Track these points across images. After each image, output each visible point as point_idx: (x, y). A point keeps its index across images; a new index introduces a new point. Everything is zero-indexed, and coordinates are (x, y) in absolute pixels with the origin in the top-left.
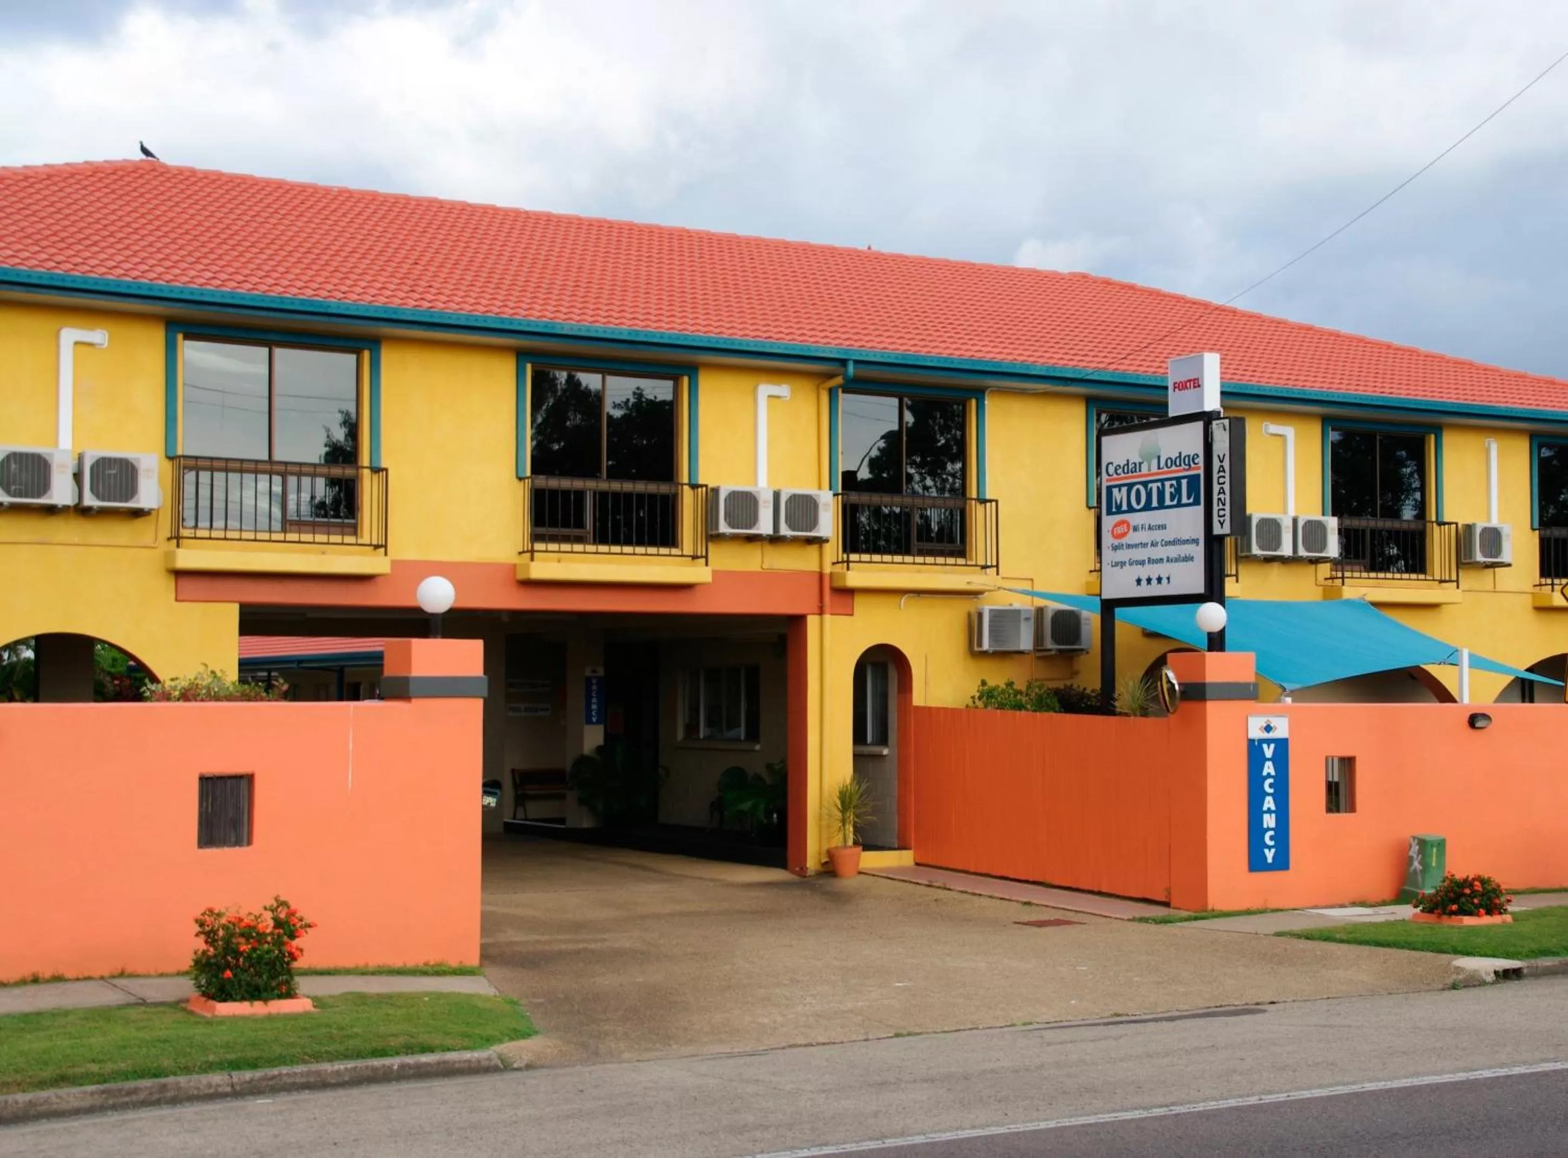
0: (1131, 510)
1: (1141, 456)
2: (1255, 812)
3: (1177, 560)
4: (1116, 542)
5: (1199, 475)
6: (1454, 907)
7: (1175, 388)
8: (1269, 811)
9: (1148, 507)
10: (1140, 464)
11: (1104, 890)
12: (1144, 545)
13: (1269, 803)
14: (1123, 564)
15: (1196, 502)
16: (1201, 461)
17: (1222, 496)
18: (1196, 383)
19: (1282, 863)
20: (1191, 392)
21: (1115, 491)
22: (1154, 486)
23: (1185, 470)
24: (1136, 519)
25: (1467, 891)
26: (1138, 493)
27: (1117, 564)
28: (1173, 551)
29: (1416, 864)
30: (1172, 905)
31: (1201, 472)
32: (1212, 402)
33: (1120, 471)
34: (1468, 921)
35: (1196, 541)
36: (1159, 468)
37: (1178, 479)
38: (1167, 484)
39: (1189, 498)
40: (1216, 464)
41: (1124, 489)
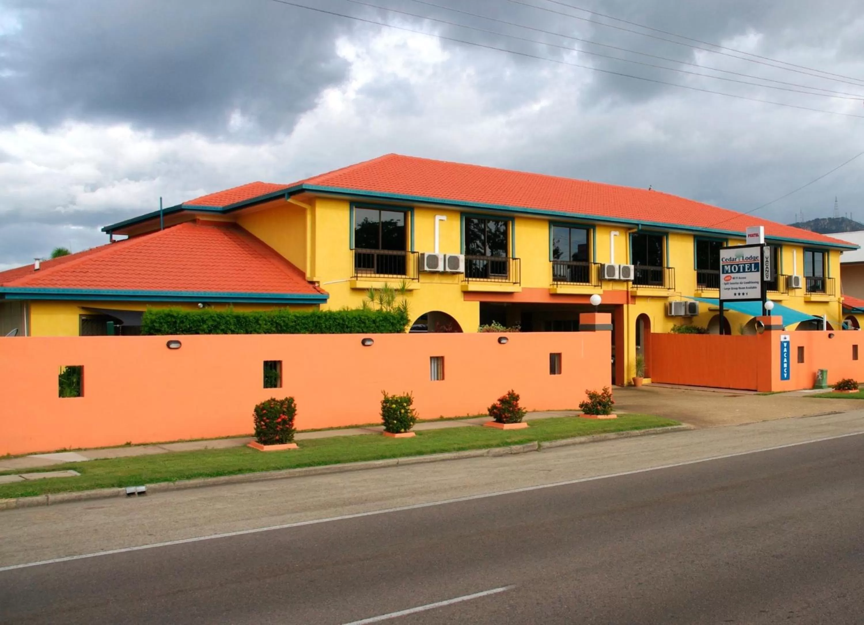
0: (732, 272)
1: (736, 256)
2: (782, 363)
3: (750, 288)
4: (726, 282)
5: (758, 263)
6: (847, 388)
7: (749, 236)
8: (785, 363)
9: (739, 272)
10: (736, 259)
11: (731, 387)
12: (737, 283)
13: (785, 360)
14: (729, 289)
15: (758, 271)
16: (759, 258)
17: (767, 269)
18: (757, 235)
19: (788, 378)
20: (755, 238)
21: (726, 267)
22: (741, 266)
23: (753, 261)
24: (733, 275)
25: (850, 383)
26: (735, 268)
27: (726, 289)
28: (749, 285)
29: (820, 377)
30: (758, 390)
31: (760, 262)
32: (762, 241)
33: (727, 260)
34: (851, 391)
35: (758, 283)
36: (743, 260)
37: (751, 264)
38: (746, 265)
39: (755, 269)
40: (765, 260)
41: (729, 266)
